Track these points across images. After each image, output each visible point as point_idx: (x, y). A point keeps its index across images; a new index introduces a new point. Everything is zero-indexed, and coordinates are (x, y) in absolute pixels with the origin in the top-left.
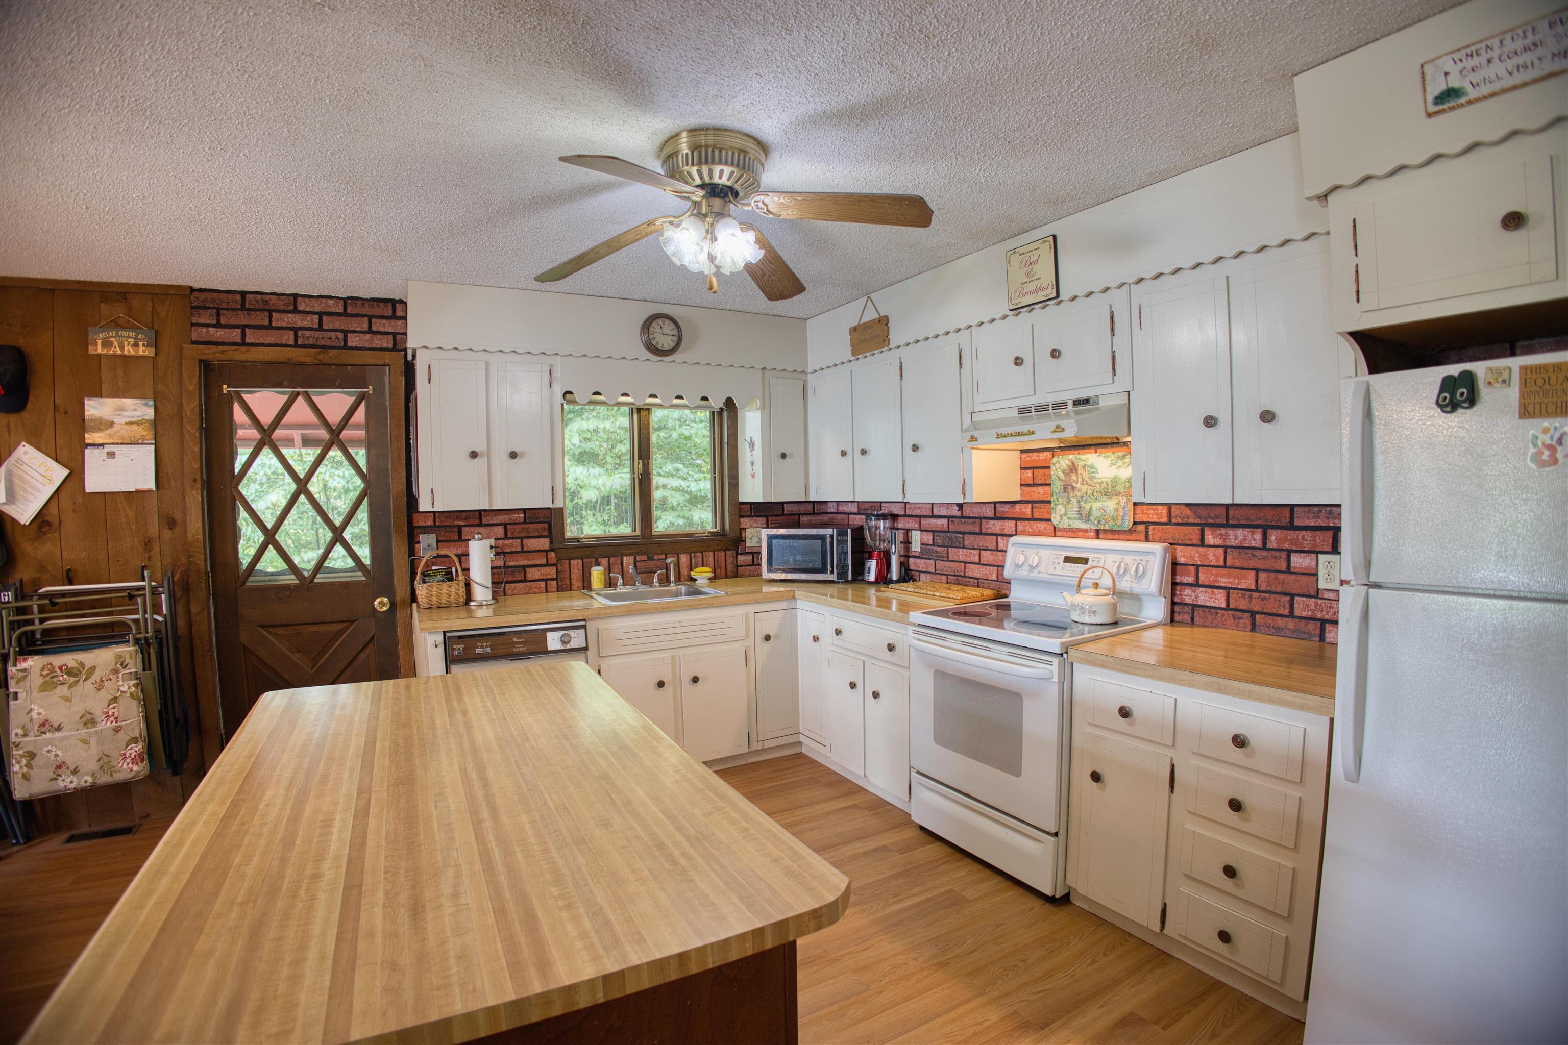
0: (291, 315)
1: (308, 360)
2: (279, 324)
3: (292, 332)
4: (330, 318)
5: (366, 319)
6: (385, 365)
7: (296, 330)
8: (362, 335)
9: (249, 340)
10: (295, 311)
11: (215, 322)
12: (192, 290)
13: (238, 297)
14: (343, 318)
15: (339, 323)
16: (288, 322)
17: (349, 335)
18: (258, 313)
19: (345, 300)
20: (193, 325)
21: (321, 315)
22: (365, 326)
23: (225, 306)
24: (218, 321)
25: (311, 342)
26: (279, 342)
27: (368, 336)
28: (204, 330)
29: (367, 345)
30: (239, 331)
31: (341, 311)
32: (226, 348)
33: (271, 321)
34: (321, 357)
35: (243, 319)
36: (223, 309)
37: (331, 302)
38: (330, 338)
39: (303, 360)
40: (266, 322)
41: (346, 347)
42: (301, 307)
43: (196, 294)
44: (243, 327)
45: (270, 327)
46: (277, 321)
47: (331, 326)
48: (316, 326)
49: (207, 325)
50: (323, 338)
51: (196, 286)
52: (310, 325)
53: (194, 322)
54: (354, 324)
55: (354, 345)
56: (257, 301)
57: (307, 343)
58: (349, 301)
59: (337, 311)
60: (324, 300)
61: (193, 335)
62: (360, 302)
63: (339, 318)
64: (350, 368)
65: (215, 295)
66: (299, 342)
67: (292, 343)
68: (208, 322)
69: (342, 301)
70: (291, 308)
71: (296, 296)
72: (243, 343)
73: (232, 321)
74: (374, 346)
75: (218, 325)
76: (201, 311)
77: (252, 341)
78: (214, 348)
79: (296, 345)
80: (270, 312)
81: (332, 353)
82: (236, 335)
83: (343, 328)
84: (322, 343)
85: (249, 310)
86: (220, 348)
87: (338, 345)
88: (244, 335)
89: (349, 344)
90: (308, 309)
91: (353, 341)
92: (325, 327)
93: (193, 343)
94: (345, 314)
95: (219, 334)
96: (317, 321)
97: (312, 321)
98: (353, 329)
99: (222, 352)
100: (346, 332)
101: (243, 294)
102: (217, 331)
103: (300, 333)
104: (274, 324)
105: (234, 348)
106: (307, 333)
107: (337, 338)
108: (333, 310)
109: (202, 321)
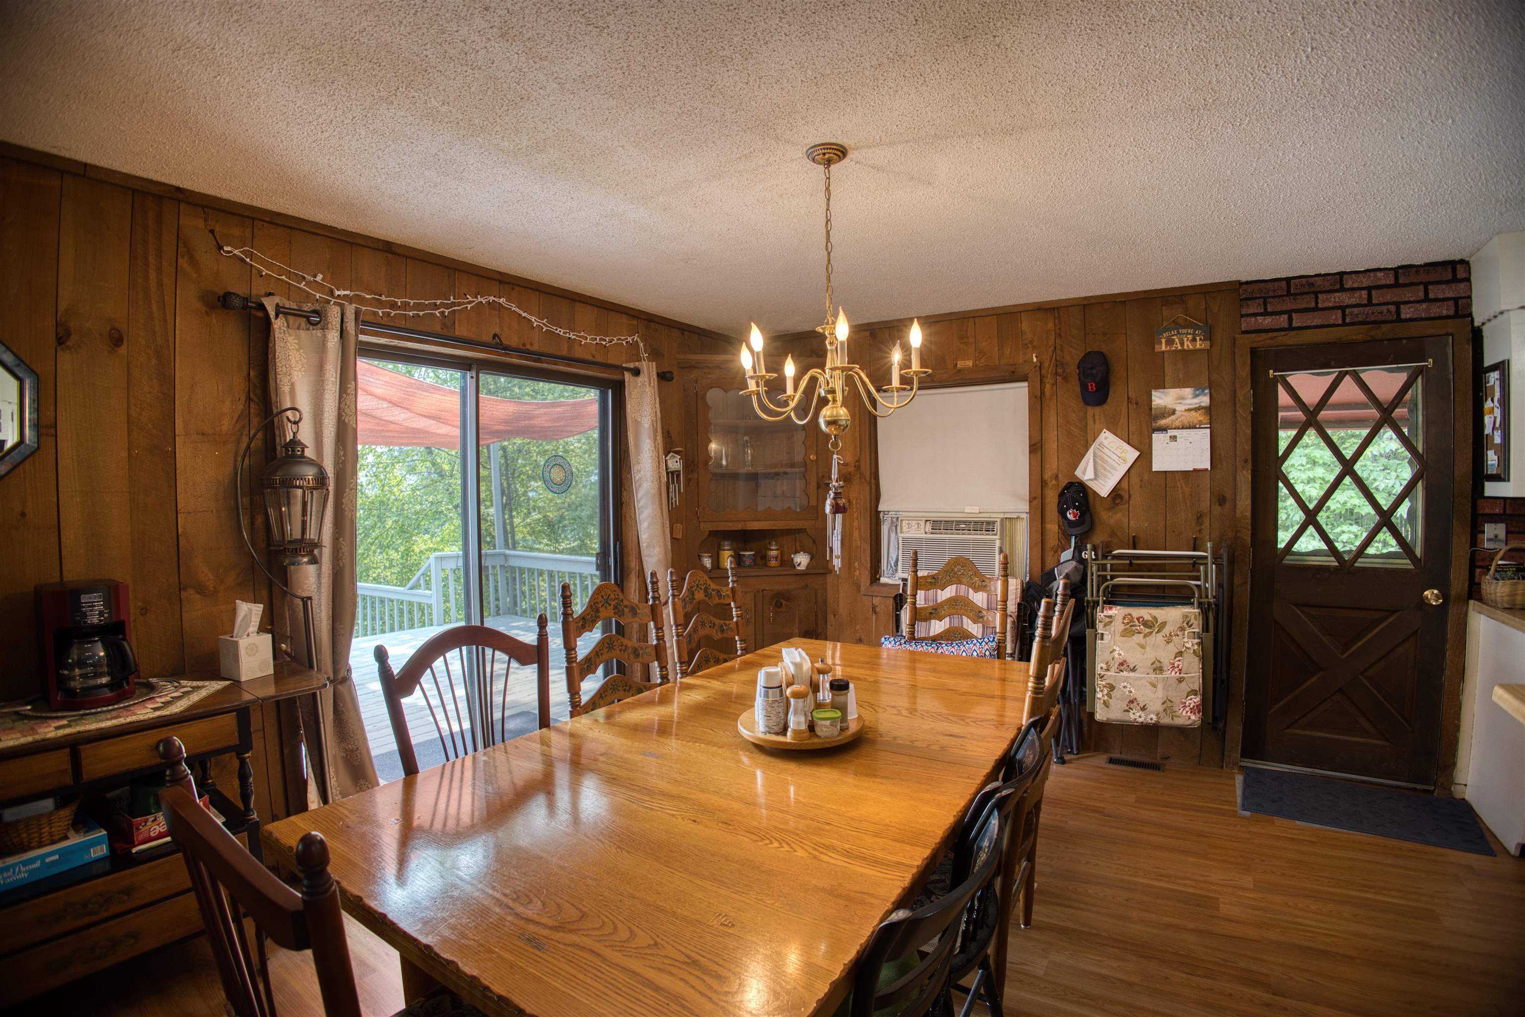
0: (1338, 294)
1: (1360, 337)
2: (1326, 305)
3: (1339, 312)
4: (1380, 291)
5: (1422, 287)
6: (1448, 335)
7: (1343, 308)
8: (1418, 305)
9: (1295, 324)
10: (1342, 289)
11: (1262, 311)
12: (1241, 284)
13: (1284, 284)
14: (1394, 289)
15: (1391, 296)
16: (1335, 302)
17: (1402, 306)
18: (1304, 296)
19: (1396, 270)
20: (1242, 316)
21: (1369, 289)
22: (1421, 295)
23: (1271, 294)
24: (1265, 309)
25: (1360, 319)
26: (1326, 323)
27: (1424, 305)
28: (1253, 319)
29: (1423, 315)
30: (1286, 316)
31: (1392, 282)
32: (1275, 334)
33: (1317, 303)
34: (1373, 333)
35: (1289, 305)
36: (1269, 297)
37: (1380, 274)
38: (1381, 313)
39: (1354, 337)
40: (1313, 305)
41: (1399, 320)
42: (1348, 284)
43: (1245, 287)
44: (1289, 313)
45: (1316, 309)
46: (1324, 302)
47: (1381, 300)
48: (1365, 302)
49: (1255, 315)
50: (1373, 313)
51: (1244, 279)
52: (1358, 302)
53: (1243, 313)
54: (1408, 294)
55: (1408, 316)
56: (1303, 285)
57: (1356, 320)
58: (1400, 271)
59: (1388, 282)
60: (1372, 274)
61: (1243, 326)
62: (1414, 269)
63: (1390, 290)
64: (1404, 341)
65: (1262, 285)
66: (1348, 320)
67: (1340, 322)
68: (1256, 311)
69: (1392, 272)
70: (1338, 287)
71: (1341, 274)
72: (1291, 328)
73: (1278, 309)
74: (1432, 315)
75: (1266, 313)
76: (1249, 302)
77: (1299, 324)
78: (1264, 335)
79: (1344, 324)
80: (1316, 294)
81: (1385, 328)
82: (1283, 320)
83: (1395, 299)
84: (1372, 318)
85: (1295, 294)
86: (1270, 334)
87: (1390, 318)
88: (1290, 320)
89: (1403, 316)
90: (1355, 285)
91: (1407, 312)
92: (1374, 301)
93: (1243, 332)
94: (1397, 285)
95: (1267, 322)
96: (1366, 296)
97: (1361, 296)
98: (1406, 299)
99: (1272, 339)
100: (1398, 305)
101: (1288, 280)
102: (1265, 319)
103: (1347, 311)
104: (1320, 306)
105: (1283, 333)
106: (1356, 310)
107: (1389, 311)
108: (1383, 282)
109: (1251, 311)
